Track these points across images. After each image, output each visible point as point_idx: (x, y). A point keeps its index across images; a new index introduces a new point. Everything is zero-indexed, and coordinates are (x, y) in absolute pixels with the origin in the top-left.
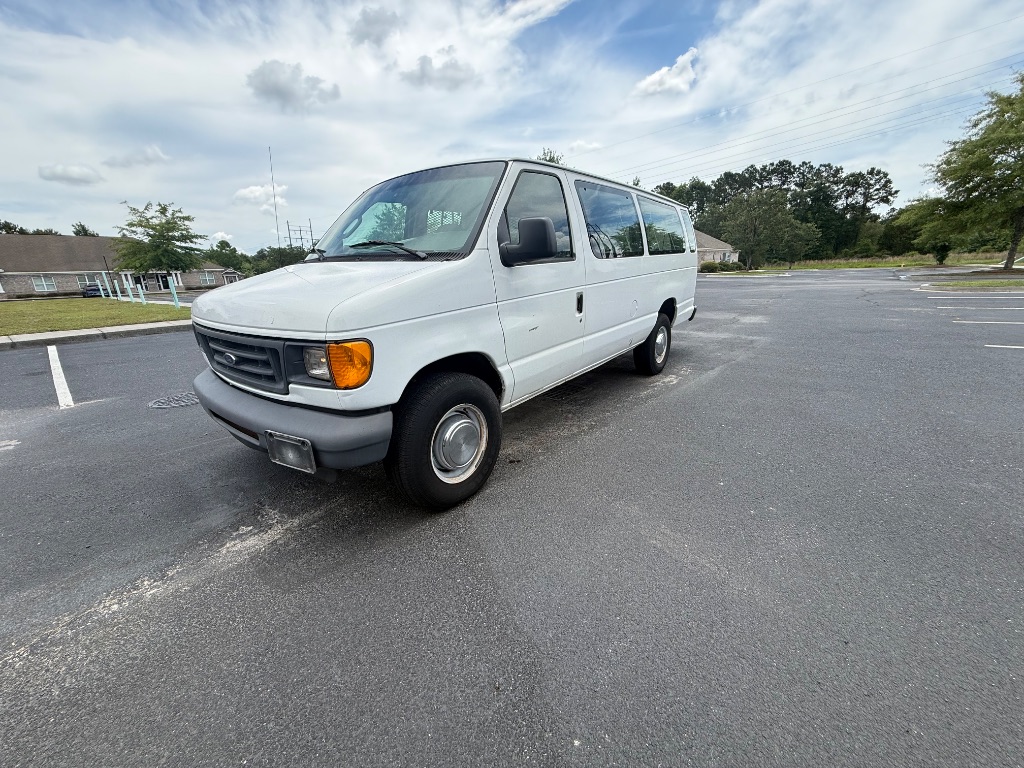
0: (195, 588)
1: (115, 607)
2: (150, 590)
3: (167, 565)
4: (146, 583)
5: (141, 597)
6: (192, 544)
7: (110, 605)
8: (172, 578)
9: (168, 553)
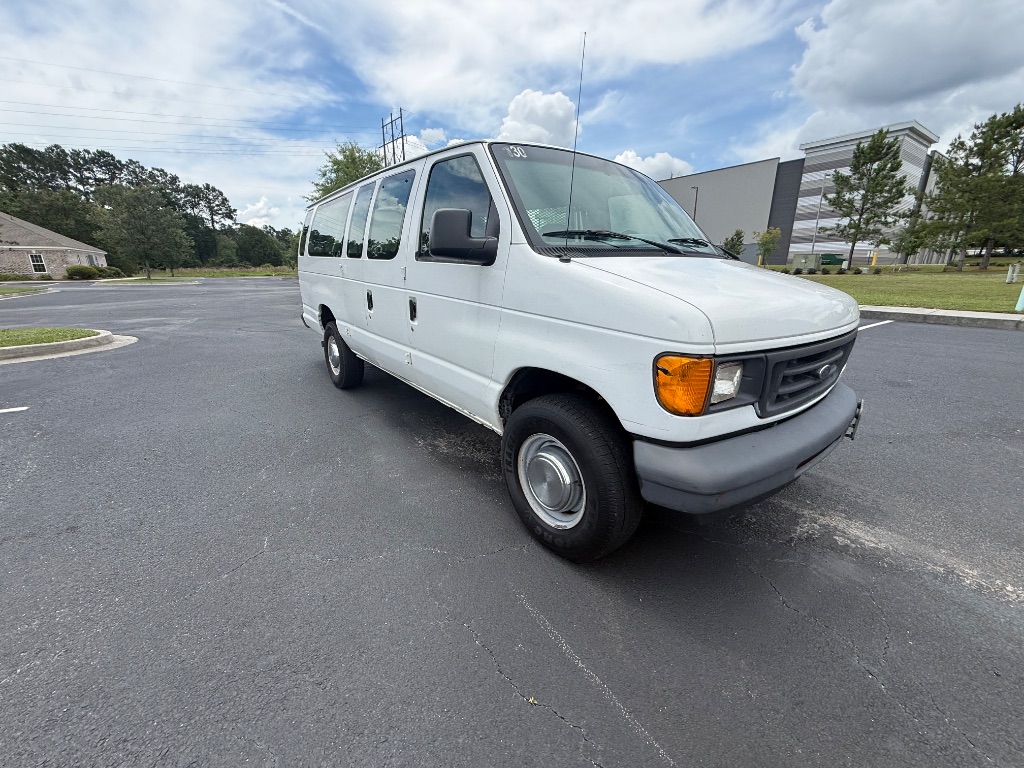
0: (937, 546)
1: (1009, 588)
2: (970, 575)
3: (936, 577)
4: (968, 582)
5: (982, 576)
6: (895, 570)
7: (1012, 593)
8: (945, 566)
9: (922, 584)
